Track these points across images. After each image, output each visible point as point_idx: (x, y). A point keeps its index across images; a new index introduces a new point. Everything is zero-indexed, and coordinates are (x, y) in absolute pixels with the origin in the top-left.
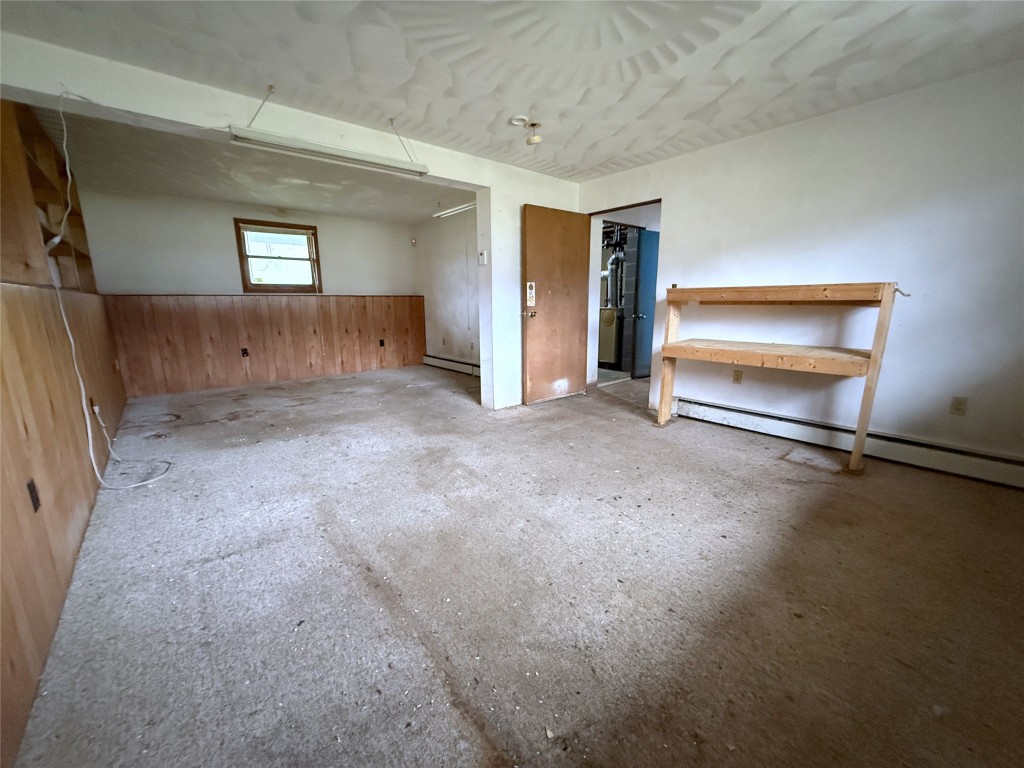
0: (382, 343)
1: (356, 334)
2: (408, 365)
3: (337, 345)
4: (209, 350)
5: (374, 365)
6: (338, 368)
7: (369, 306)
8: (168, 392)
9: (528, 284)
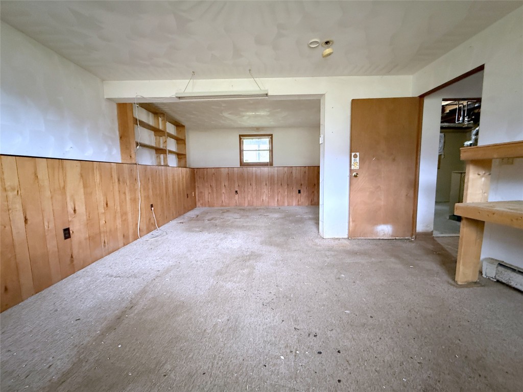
0: (299, 192)
1: (286, 187)
2: (314, 205)
3: (276, 191)
4: (224, 191)
5: (294, 203)
6: (276, 203)
7: (294, 172)
8: (209, 206)
9: (353, 154)
